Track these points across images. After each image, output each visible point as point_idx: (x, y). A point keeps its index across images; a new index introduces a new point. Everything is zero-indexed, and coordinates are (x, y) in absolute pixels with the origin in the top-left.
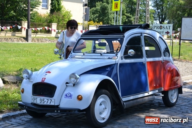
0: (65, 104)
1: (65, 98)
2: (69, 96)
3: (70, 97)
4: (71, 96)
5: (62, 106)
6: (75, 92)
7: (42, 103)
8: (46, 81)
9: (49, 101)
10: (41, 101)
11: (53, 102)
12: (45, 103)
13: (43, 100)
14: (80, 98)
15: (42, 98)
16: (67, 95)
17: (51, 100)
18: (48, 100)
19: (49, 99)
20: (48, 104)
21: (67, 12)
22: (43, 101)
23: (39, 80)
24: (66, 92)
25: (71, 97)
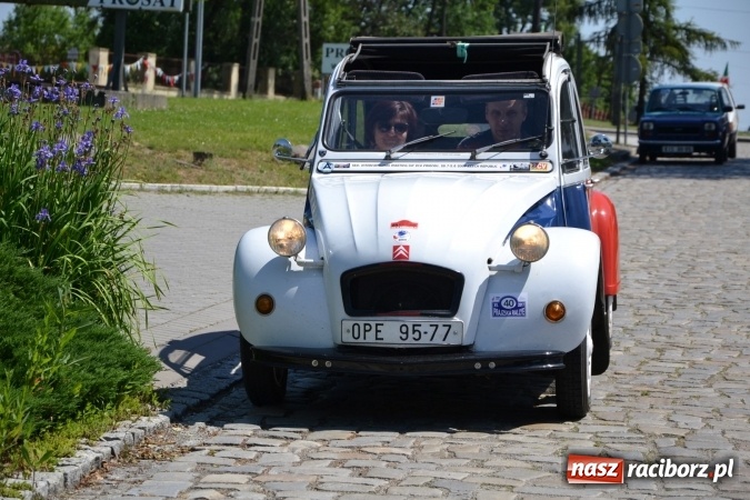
1: (495, 315)
2: (509, 307)
3: (515, 312)
4: (518, 307)
7: (410, 340)
9: (442, 331)
10: (407, 333)
11: (455, 333)
12: (425, 341)
13: (416, 328)
15: (410, 321)
16: (499, 304)
17: (450, 326)
18: (437, 326)
19: (440, 325)
20: (438, 341)
22: (414, 331)
25: (521, 310)
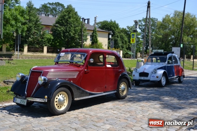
0: (152, 79)
1: (152, 77)
4: (154, 76)
5: (151, 80)
6: (156, 75)
8: (145, 72)
11: (148, 79)
12: (145, 79)
14: (157, 77)
15: (144, 77)
20: (146, 79)
21: (100, 43)
23: (142, 71)
24: (152, 75)
